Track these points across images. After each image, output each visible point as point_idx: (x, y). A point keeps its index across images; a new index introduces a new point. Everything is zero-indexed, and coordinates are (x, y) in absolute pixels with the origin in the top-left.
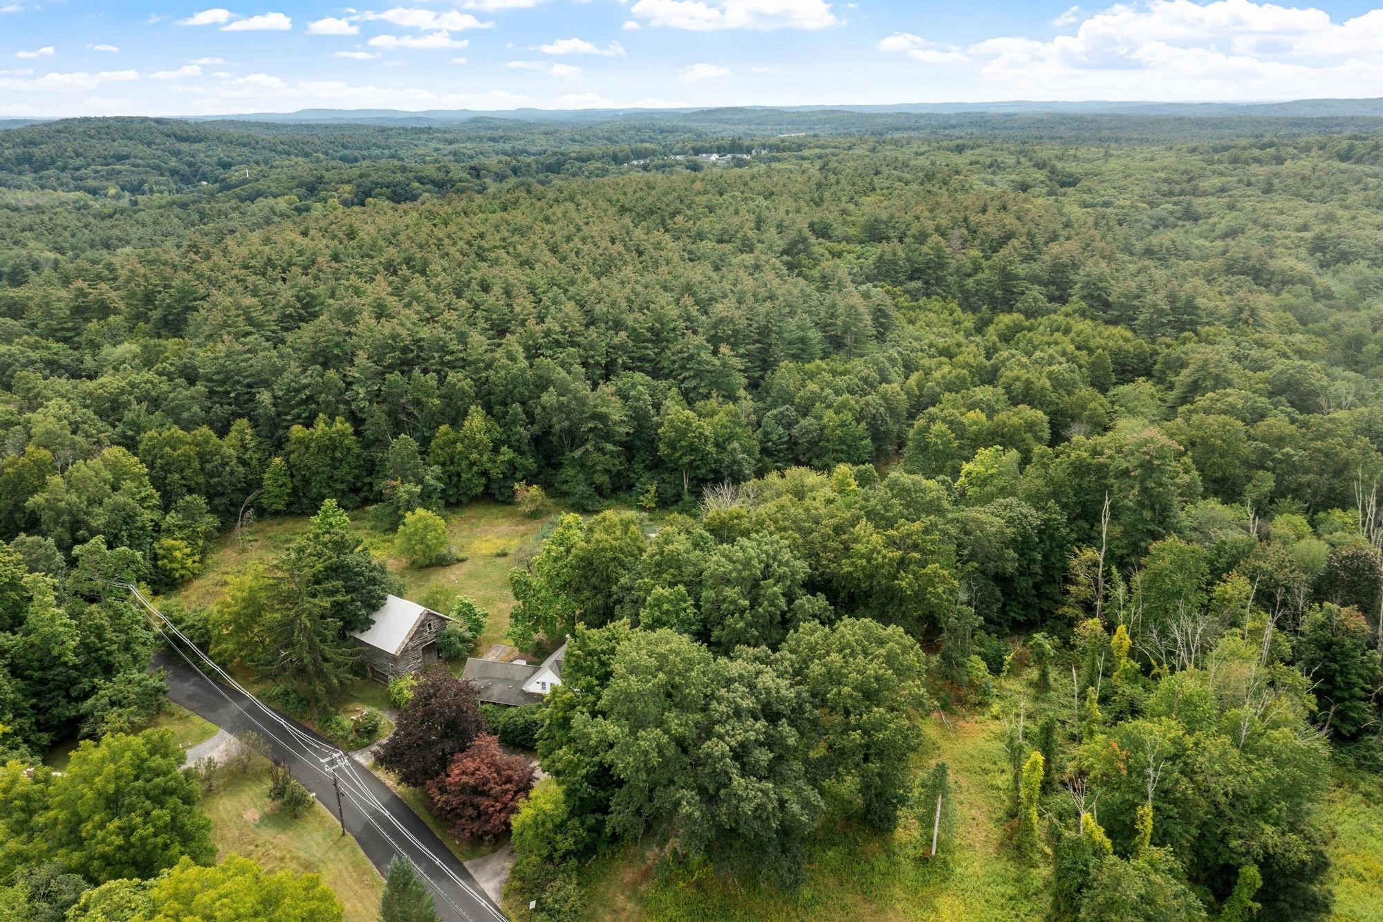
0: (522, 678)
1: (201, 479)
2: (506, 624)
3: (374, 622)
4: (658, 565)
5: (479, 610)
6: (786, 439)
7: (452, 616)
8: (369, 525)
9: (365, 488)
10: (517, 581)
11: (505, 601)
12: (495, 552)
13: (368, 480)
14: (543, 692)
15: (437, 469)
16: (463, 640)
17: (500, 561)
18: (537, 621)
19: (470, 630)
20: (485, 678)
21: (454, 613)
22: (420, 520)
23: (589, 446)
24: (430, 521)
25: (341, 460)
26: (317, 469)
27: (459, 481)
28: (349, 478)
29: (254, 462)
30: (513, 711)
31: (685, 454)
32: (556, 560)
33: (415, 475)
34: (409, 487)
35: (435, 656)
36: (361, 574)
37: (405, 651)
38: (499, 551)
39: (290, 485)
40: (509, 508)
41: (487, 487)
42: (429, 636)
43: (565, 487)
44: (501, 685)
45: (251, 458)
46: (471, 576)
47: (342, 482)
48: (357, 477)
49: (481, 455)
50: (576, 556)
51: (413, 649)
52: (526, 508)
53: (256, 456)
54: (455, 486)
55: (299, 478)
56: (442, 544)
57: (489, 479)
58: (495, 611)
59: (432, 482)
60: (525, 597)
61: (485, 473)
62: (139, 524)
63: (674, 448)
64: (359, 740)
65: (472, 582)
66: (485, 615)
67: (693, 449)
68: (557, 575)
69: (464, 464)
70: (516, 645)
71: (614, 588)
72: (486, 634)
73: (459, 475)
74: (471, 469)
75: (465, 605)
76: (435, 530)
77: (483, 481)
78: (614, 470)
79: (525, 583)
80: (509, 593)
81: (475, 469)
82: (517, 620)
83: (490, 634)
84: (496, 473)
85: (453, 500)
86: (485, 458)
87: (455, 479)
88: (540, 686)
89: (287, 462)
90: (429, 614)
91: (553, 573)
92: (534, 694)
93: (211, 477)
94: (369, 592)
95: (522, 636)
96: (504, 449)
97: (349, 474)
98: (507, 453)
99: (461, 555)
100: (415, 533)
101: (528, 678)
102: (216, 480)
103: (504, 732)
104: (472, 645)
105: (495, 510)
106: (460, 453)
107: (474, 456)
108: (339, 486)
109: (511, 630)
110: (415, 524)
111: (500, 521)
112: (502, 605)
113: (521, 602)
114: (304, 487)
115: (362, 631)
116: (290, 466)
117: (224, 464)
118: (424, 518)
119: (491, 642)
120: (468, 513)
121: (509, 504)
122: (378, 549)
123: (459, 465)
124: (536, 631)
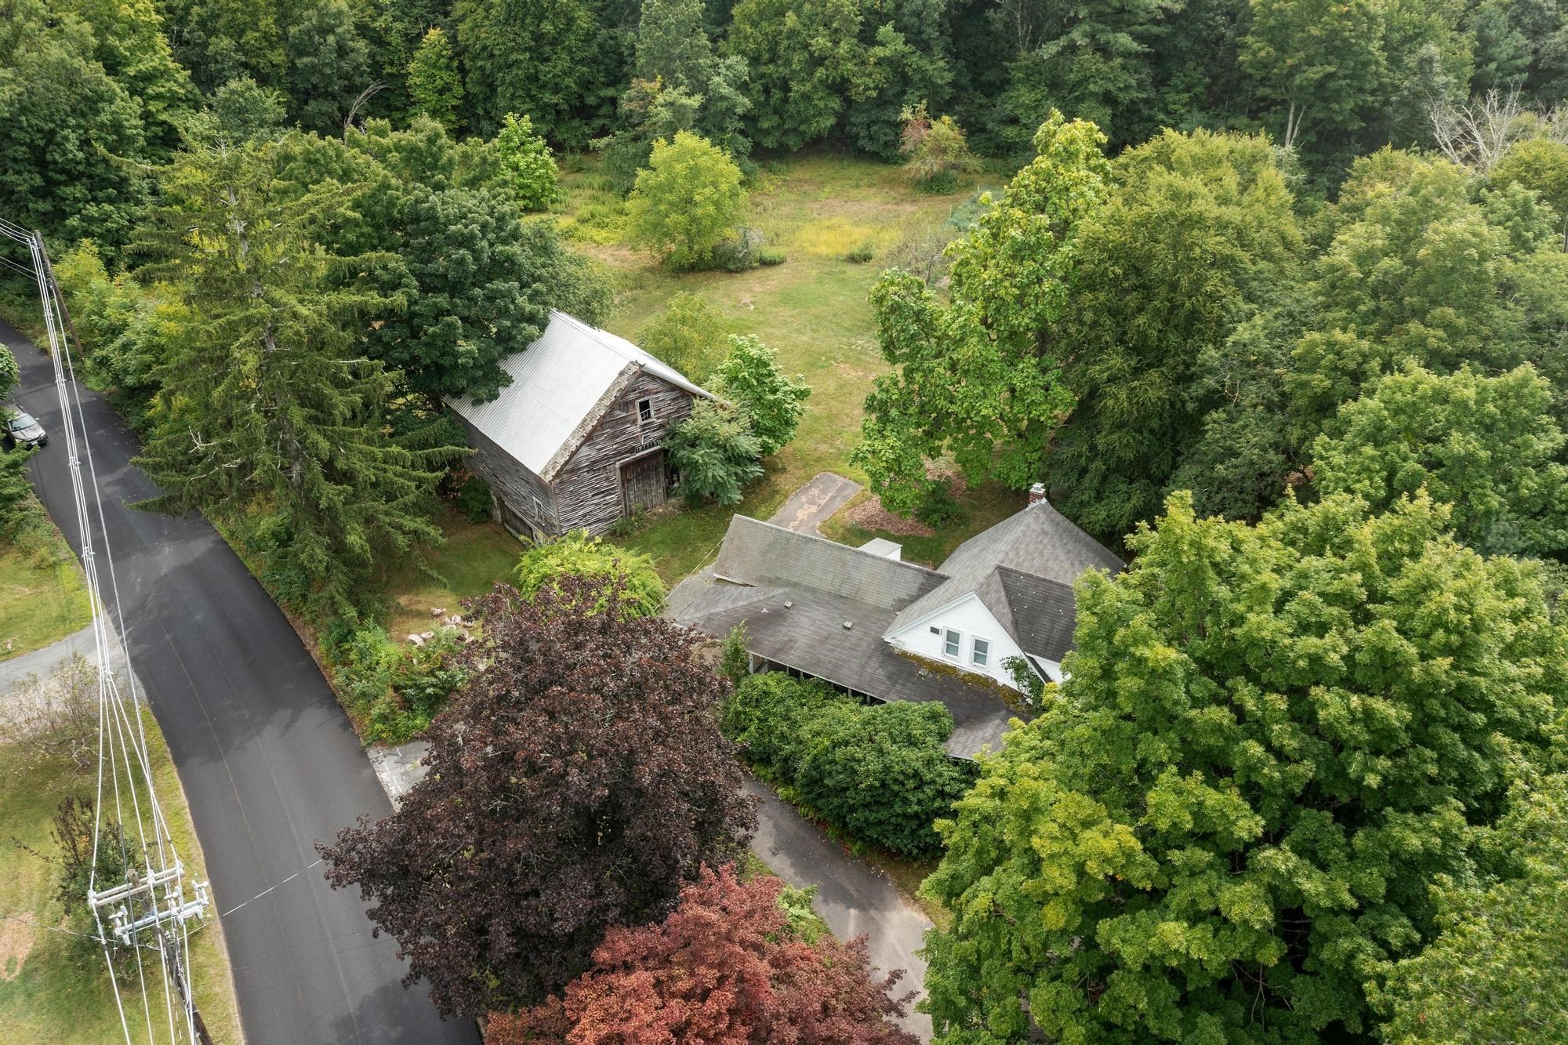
0: (887, 602)
1: (278, 56)
2: (856, 420)
3: (508, 381)
4: (1388, 288)
5: (785, 378)
6: (1529, 59)
7: (712, 388)
8: (597, 180)
9: (604, 111)
10: (895, 309)
11: (857, 363)
12: (845, 252)
13: (609, 92)
14: (950, 660)
15: (740, 65)
16: (735, 458)
17: (853, 271)
18: (938, 423)
19: (757, 429)
20: (773, 582)
21: (717, 380)
22: (680, 157)
23: (1077, 35)
24: (704, 161)
25: (554, 42)
26: (506, 54)
27: (786, 100)
28: (569, 81)
29: (395, 39)
30: (849, 716)
31: (1310, 63)
32: (1020, 253)
33: (692, 72)
34: (674, 94)
35: (657, 489)
36: (466, 241)
37: (569, 470)
38: (855, 250)
39: (459, 91)
40: (885, 171)
41: (842, 121)
42: (642, 436)
43: (1011, 132)
44: (819, 614)
45: (387, 30)
46: (787, 299)
47: (557, 89)
48: (587, 85)
49: (836, 43)
50: (1092, 243)
51: (593, 467)
52: (922, 166)
53: (398, 25)
54: (776, 112)
55: (475, 75)
56: (729, 222)
57: (848, 101)
58: (832, 385)
59: (726, 90)
60: (911, 357)
61: (840, 87)
62: (104, 118)
63: (1282, 49)
64: (402, 718)
65: (785, 312)
66: (802, 395)
67: (1335, 47)
68: (1020, 299)
69: (798, 59)
70: (876, 488)
71: (1210, 354)
72: (799, 442)
73: (786, 88)
74: (811, 74)
75: (749, 361)
76: (715, 184)
77: (835, 103)
78: (1124, 98)
79: (918, 316)
80: (872, 345)
81: (820, 72)
82: (884, 419)
83: (810, 444)
84: (866, 84)
85: (769, 143)
86: (844, 48)
87: (777, 95)
88: (940, 641)
89: (453, 39)
90: (644, 374)
91: (1006, 291)
92: (920, 661)
93: (301, 53)
94: (491, 298)
95: (896, 466)
96: (886, 30)
97: (565, 73)
98: (891, 42)
99: (770, 252)
100: (670, 187)
101: (903, 604)
102: (306, 60)
103: (814, 782)
104: (757, 470)
105: (856, 171)
106: (793, 33)
107: (820, 42)
108: (548, 98)
109: (864, 445)
110: (669, 166)
111: (863, 192)
112: (850, 374)
113: (899, 370)
114: (486, 99)
115: (478, 402)
116: (459, 51)
117: (325, 30)
118: (692, 152)
119: (813, 465)
120: (799, 173)
121: (886, 161)
122: (601, 226)
123: (788, 62)
124: (934, 453)
